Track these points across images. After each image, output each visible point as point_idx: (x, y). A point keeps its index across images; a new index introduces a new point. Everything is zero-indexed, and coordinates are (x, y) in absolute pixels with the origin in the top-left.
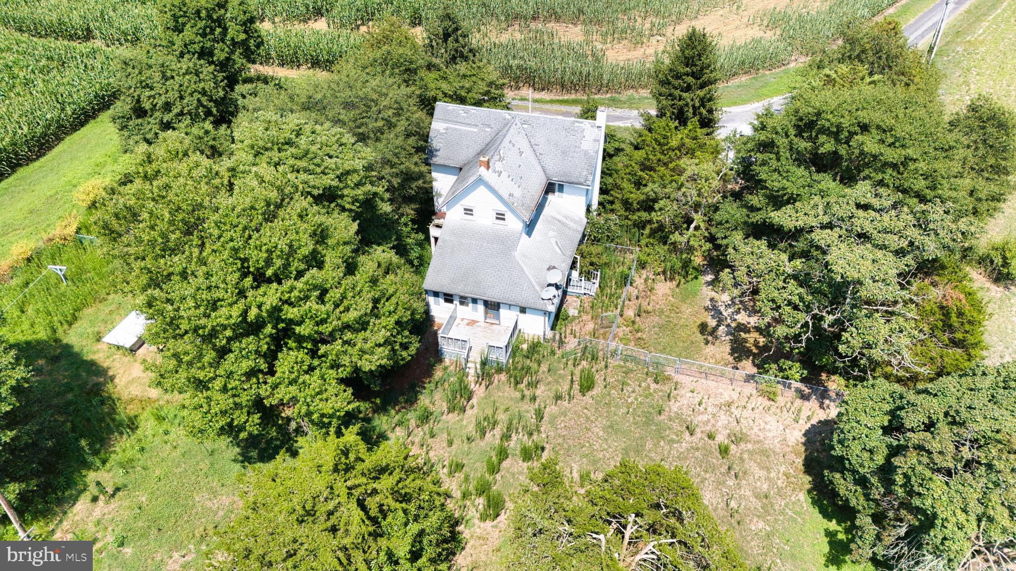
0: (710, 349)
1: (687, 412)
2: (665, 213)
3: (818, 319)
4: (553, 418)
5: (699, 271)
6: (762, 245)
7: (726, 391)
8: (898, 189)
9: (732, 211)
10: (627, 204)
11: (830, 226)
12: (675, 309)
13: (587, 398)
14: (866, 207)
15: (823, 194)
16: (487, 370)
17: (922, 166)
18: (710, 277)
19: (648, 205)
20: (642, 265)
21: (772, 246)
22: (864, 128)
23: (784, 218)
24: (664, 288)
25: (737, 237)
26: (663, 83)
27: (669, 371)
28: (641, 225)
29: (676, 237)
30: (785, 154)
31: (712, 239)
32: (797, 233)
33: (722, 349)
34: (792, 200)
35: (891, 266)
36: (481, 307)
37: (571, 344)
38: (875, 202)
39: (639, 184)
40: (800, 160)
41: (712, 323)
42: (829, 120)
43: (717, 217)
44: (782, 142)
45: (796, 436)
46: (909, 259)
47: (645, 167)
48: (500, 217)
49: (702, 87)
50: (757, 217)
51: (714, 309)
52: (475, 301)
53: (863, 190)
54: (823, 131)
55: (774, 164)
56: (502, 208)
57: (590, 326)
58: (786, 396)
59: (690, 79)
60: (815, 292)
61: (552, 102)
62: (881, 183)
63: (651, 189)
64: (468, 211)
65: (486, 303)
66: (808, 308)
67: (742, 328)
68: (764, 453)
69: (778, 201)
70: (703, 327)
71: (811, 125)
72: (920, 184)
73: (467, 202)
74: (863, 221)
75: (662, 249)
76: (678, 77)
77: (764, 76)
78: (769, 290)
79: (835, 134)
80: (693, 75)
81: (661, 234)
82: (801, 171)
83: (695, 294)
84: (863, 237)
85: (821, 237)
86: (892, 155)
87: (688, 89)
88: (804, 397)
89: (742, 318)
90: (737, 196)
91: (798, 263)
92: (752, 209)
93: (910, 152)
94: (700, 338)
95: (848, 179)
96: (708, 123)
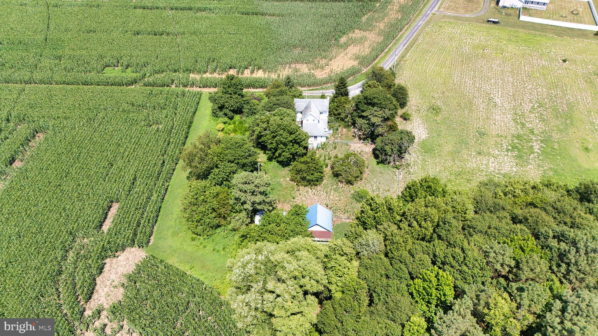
0: (355, 139)
1: (353, 149)
2: (343, 115)
3: (371, 129)
4: (331, 154)
5: (351, 126)
6: (361, 119)
7: (359, 145)
8: (380, 108)
9: (355, 114)
10: (335, 115)
11: (371, 115)
12: (347, 133)
13: (336, 150)
14: (376, 111)
15: (370, 109)
16: (318, 148)
17: (384, 103)
18: (353, 127)
19: (339, 114)
20: (340, 126)
21: (363, 119)
22: (374, 98)
23: (364, 114)
24: (345, 130)
25: (357, 118)
26: (336, 87)
27: (349, 144)
28: (338, 118)
29: (346, 120)
30: (363, 103)
31: (352, 119)
32: (367, 116)
33: (357, 139)
34: (365, 111)
35: (380, 120)
36: (313, 138)
37: (331, 142)
38: (377, 110)
39: (336, 110)
40: (365, 104)
41: (355, 135)
42: (369, 97)
43: (353, 115)
44: (362, 101)
45: (371, 150)
46: (383, 118)
47: (337, 107)
48: (314, 120)
49: (345, 88)
50: (360, 114)
51: (354, 132)
52: (312, 137)
53: (375, 108)
54: (368, 99)
55: (361, 105)
56: (314, 119)
57: (333, 139)
58: (369, 145)
59: (342, 87)
60: (370, 125)
61: (307, 90)
62: (378, 107)
63: (340, 111)
64: (307, 120)
65: (314, 137)
66: (370, 128)
67: (360, 135)
68: (367, 153)
69: (363, 111)
70: (353, 136)
71: (366, 98)
72: (384, 106)
73: (307, 119)
74: (376, 113)
75: (343, 123)
76: (340, 86)
77: (356, 76)
78: (363, 126)
79: (370, 99)
80: (343, 86)
81: (342, 120)
82: (366, 106)
83: (350, 130)
84: (376, 116)
85: (369, 117)
86: (379, 102)
87: (342, 88)
88: (371, 144)
89: (360, 133)
90: (355, 110)
91: (367, 121)
92: (359, 113)
93: (381, 101)
94: (353, 138)
95: (373, 106)
96: (347, 95)
